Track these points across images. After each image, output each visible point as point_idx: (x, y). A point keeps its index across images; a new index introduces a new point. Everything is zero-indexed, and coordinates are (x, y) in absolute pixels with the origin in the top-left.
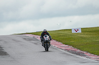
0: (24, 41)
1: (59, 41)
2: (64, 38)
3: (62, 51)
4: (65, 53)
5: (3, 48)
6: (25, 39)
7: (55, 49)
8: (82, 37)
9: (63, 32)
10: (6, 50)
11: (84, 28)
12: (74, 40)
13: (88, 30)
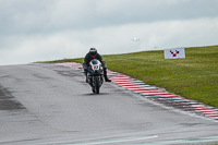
0: (59, 77)
1: (137, 78)
2: (146, 71)
3: (143, 99)
4: (148, 104)
5: (13, 94)
6: (60, 72)
7: (128, 95)
8: (186, 68)
9: (144, 58)
10: (18, 98)
11: (191, 49)
12: (170, 74)
13: (199, 52)
